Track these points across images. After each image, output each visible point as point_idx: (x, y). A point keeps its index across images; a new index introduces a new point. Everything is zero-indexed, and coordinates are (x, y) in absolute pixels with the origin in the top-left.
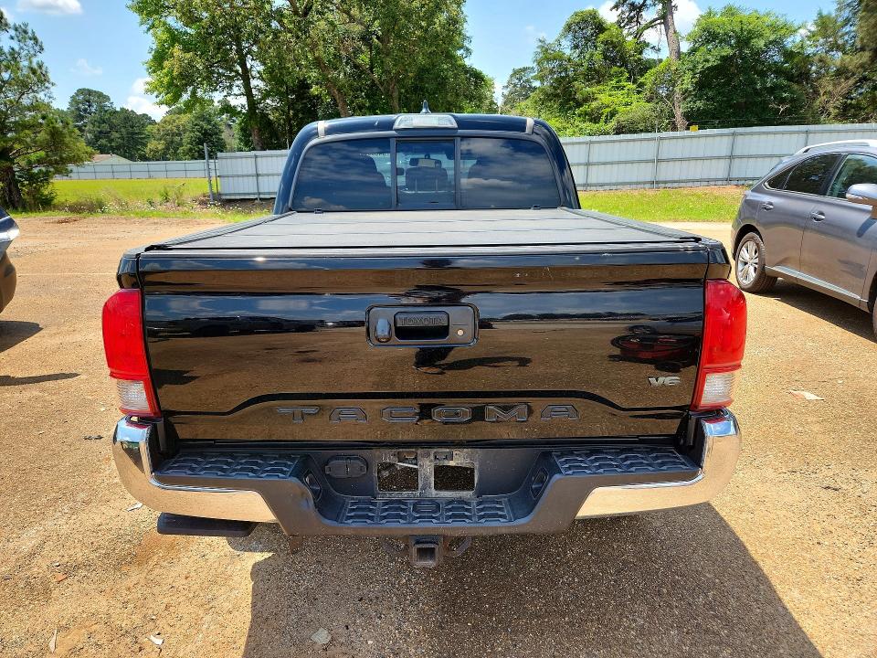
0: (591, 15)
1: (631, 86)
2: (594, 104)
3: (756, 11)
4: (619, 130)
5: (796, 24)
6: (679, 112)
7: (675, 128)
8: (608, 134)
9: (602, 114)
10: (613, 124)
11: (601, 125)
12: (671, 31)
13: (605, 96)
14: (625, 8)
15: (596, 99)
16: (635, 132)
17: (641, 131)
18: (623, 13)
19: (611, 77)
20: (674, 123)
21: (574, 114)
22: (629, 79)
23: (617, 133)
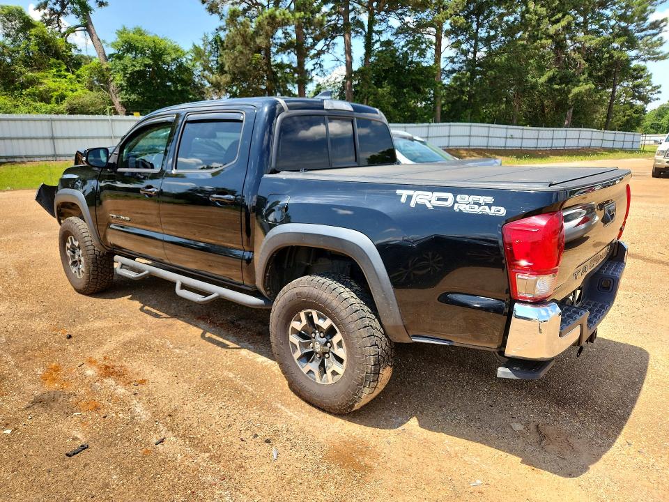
0: (17, 10)
1: (70, 75)
2: (41, 88)
3: (156, 35)
4: (72, 111)
5: (186, 51)
6: (117, 101)
7: (116, 113)
8: (63, 113)
9: (52, 97)
10: (64, 105)
11: (53, 105)
12: (94, 38)
13: (49, 82)
14: (47, 11)
15: (41, 83)
16: (87, 113)
17: (92, 113)
18: (45, 15)
19: (50, 66)
20: (114, 109)
21: (22, 94)
22: (67, 70)
23: (70, 114)
